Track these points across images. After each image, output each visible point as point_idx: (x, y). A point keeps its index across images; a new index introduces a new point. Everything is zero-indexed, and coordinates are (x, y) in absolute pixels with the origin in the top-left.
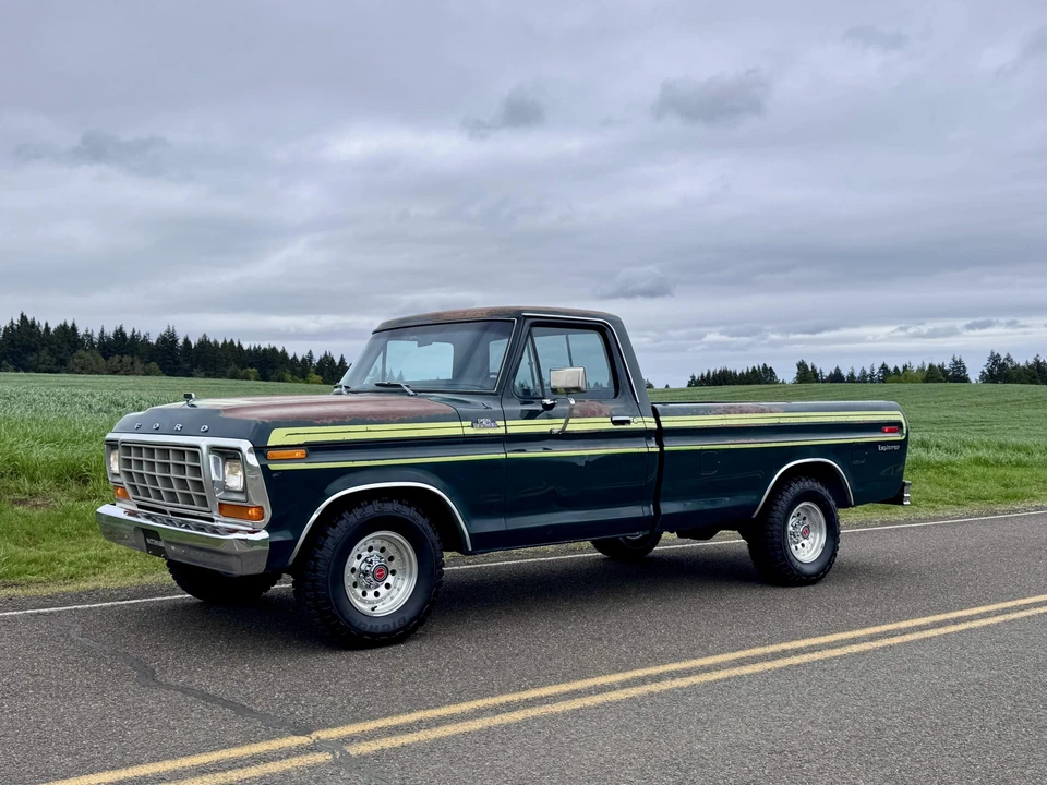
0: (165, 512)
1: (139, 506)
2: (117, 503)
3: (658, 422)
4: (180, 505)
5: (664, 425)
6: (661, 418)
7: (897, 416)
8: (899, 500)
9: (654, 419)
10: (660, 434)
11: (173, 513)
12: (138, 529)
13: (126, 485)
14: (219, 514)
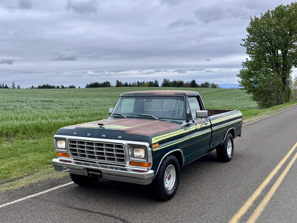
0: (96, 163)
1: (74, 160)
2: (58, 158)
3: (211, 123)
4: (106, 161)
5: (212, 123)
6: (211, 121)
7: (240, 114)
8: (240, 135)
9: (209, 122)
10: (211, 126)
11: (99, 163)
12: (85, 168)
13: (69, 153)
14: (129, 164)
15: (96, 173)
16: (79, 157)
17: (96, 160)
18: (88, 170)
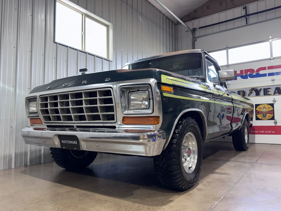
0: (73, 126)
1: (48, 126)
2: (31, 127)
4: (87, 121)
11: (77, 127)
12: (56, 135)
13: (41, 116)
14: (122, 123)
15: (70, 142)
16: (52, 122)
17: (73, 122)
18: (60, 137)
